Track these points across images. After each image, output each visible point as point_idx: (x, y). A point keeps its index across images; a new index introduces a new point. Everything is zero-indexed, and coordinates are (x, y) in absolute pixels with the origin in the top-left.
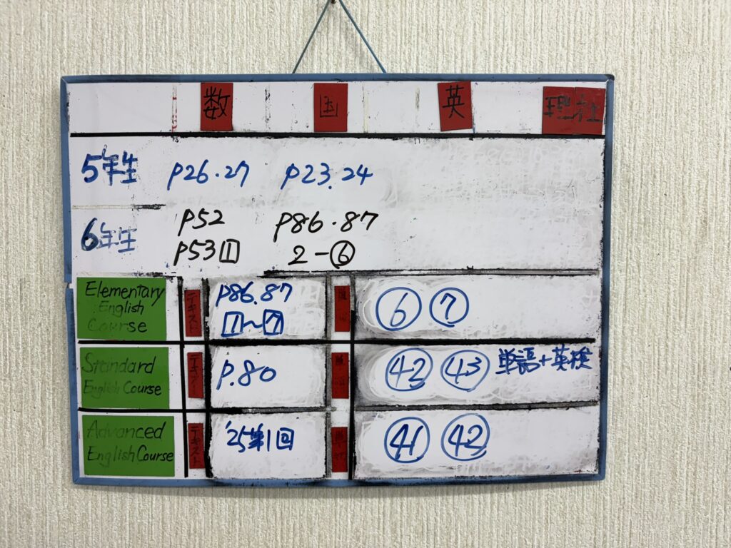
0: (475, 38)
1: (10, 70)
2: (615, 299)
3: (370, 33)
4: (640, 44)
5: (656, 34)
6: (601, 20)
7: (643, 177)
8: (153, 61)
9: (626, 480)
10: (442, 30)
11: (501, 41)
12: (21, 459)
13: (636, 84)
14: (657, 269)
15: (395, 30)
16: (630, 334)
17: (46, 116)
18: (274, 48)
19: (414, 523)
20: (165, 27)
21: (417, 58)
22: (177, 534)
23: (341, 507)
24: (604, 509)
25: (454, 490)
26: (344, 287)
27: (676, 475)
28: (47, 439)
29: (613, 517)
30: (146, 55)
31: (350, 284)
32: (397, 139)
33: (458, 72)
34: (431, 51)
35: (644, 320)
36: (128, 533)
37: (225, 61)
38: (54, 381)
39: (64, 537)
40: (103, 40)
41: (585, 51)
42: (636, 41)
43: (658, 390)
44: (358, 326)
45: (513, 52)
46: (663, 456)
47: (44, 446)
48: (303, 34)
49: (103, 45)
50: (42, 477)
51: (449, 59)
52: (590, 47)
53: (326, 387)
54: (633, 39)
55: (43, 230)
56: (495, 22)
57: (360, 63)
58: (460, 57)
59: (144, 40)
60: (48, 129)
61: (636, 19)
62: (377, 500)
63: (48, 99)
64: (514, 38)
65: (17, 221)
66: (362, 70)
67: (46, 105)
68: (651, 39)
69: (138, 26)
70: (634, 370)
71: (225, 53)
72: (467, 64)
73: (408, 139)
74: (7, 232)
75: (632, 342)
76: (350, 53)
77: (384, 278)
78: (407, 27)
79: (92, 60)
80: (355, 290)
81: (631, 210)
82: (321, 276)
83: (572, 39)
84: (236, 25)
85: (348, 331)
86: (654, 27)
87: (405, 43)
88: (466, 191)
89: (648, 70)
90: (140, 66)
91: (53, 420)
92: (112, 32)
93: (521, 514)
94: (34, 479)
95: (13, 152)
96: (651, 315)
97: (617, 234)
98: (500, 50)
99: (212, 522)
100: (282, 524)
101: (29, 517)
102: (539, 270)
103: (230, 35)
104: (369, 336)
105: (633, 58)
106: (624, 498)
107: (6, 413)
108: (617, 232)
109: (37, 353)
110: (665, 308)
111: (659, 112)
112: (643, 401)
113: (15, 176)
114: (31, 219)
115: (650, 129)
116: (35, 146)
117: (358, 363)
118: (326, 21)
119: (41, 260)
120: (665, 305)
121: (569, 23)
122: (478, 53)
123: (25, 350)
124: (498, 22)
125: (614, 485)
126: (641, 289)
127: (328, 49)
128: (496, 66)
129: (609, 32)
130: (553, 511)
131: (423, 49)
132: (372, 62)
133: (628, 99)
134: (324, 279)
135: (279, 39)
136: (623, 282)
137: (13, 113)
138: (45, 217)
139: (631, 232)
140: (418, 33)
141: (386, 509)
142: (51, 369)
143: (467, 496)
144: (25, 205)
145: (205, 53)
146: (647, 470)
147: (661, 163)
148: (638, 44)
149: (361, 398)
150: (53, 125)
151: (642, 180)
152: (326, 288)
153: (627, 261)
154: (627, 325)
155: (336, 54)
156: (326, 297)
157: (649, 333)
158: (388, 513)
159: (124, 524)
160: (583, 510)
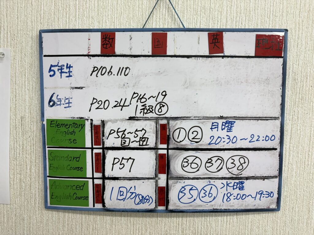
0: (227, 13)
1: (17, 23)
2: (286, 133)
3: (179, 9)
4: (303, 17)
5: (310, 13)
6: (285, 6)
7: (302, 78)
8: (81, 21)
9: (287, 213)
10: (212, 9)
11: (239, 14)
12: (20, 195)
13: (300, 35)
14: (306, 120)
15: (190, 8)
16: (292, 149)
17: (33, 44)
18: (135, 16)
19: (192, 229)
20: (87, 5)
21: (200, 21)
22: (87, 229)
23: (160, 220)
24: (277, 226)
25: (210, 215)
26: (164, 124)
27: (310, 212)
28: (32, 187)
29: (280, 230)
30: (78, 18)
31: (167, 123)
32: (189, 58)
33: (219, 28)
34: (206, 19)
35: (299, 143)
36: (66, 228)
37: (114, 21)
38: (35, 162)
39: (39, 229)
40: (59, 11)
41: (277, 20)
42: (301, 16)
43: (304, 174)
44: (170, 142)
45: (244, 20)
46: (304, 204)
47: (30, 190)
48: (149, 10)
49: (59, 13)
50: (30, 203)
51: (215, 22)
52: (280, 18)
53: (156, 169)
54: (299, 15)
55: (31, 95)
56: (237, 6)
57: (174, 23)
58: (219, 22)
59: (77, 11)
60: (34, 50)
61: (301, 5)
62: (176, 218)
63: (34, 37)
64: (245, 13)
65: (20, 91)
66: (175, 27)
67: (33, 40)
68: (308, 15)
69: (75, 5)
70: (293, 165)
71: (113, 18)
72: (223, 25)
73: (194, 58)
74: (16, 96)
75: (293, 152)
76: (170, 19)
77: (182, 121)
78: (196, 7)
79: (54, 20)
80: (169, 126)
81: (295, 93)
82: (154, 119)
83: (271, 14)
84: (118, 5)
85: (166, 144)
86: (310, 10)
87: (195, 15)
88: (220, 81)
89: (306, 29)
90: (75, 22)
91: (35, 179)
92: (63, 7)
93: (240, 227)
94: (26, 204)
95: (18, 60)
96: (303, 140)
97: (289, 104)
98: (238, 19)
99: (103, 225)
100: (134, 227)
101: (24, 220)
102: (252, 117)
103: (116, 10)
104: (175, 146)
105: (299, 23)
106: (286, 221)
107: (14, 175)
108: (289, 103)
109: (28, 149)
110: (309, 138)
111: (310, 49)
112: (297, 179)
113: (19, 71)
114: (26, 90)
115: (306, 56)
116: (29, 58)
117: (170, 158)
118: (159, 4)
119: (30, 108)
120: (309, 136)
121: (271, 6)
122: (228, 19)
123: (23, 148)
124: (238, 5)
125: (282, 216)
126: (299, 129)
127: (160, 17)
128: (236, 26)
129: (288, 12)
130: (254, 226)
131: (203, 17)
132: (179, 23)
133: (296, 42)
134: (155, 121)
135: (138, 12)
136: (290, 126)
137: (19, 43)
138: (32, 90)
139: (295, 103)
140: (201, 10)
141: (179, 222)
142: (34, 156)
143: (216, 218)
144: (24, 83)
145: (104, 17)
146: (297, 209)
147: (310, 72)
148: (301, 17)
149: (171, 174)
150: (36, 48)
151: (301, 79)
152: (156, 125)
153: (293, 116)
154: (291, 145)
155: (163, 19)
156: (156, 129)
157: (301, 149)
158: (180, 224)
159: (64, 225)
160: (267, 226)
